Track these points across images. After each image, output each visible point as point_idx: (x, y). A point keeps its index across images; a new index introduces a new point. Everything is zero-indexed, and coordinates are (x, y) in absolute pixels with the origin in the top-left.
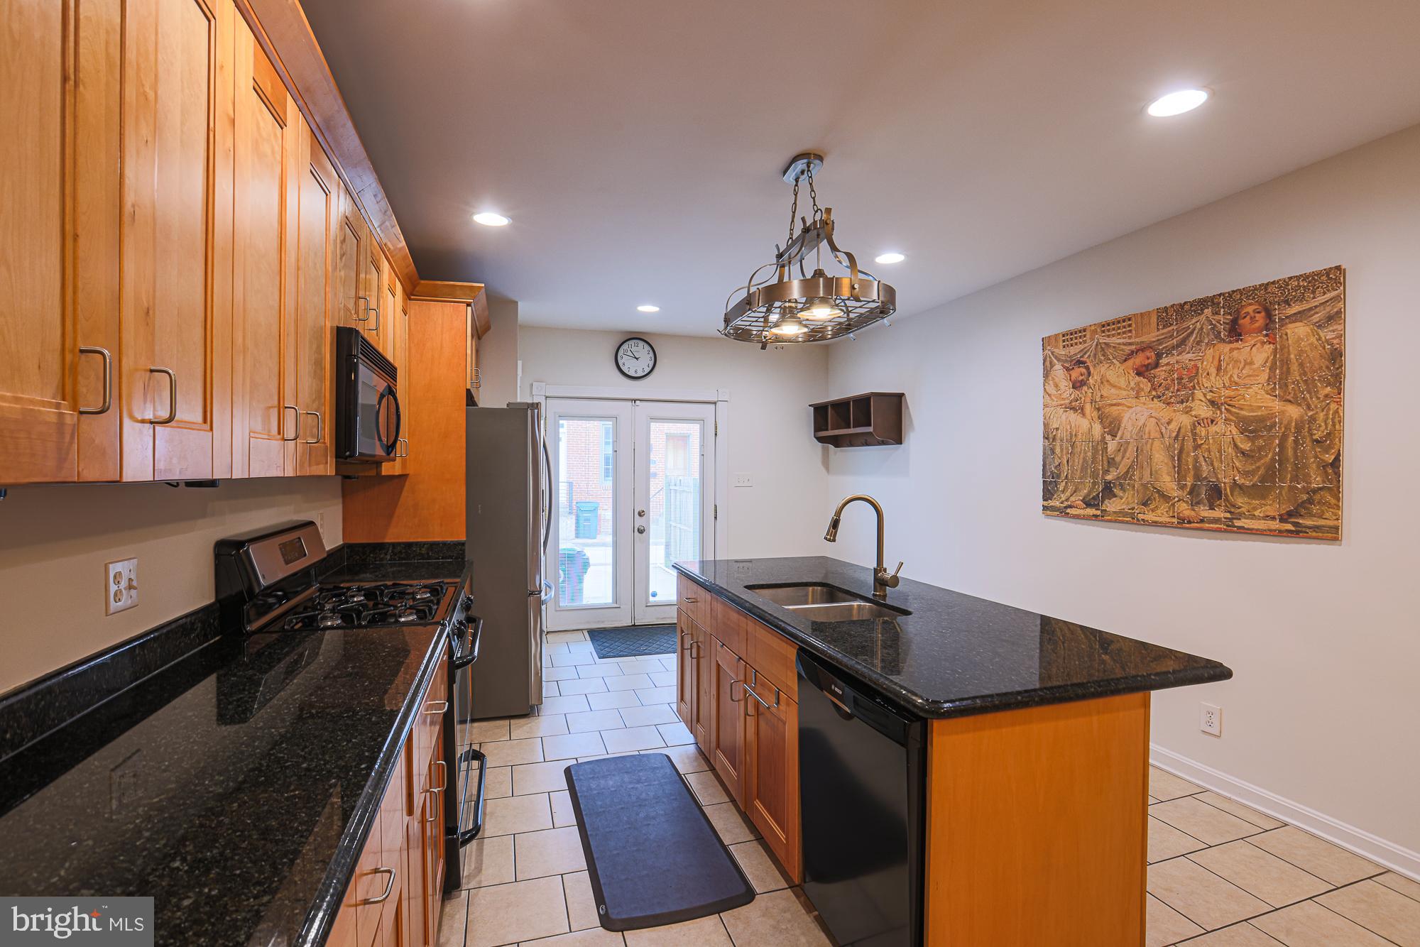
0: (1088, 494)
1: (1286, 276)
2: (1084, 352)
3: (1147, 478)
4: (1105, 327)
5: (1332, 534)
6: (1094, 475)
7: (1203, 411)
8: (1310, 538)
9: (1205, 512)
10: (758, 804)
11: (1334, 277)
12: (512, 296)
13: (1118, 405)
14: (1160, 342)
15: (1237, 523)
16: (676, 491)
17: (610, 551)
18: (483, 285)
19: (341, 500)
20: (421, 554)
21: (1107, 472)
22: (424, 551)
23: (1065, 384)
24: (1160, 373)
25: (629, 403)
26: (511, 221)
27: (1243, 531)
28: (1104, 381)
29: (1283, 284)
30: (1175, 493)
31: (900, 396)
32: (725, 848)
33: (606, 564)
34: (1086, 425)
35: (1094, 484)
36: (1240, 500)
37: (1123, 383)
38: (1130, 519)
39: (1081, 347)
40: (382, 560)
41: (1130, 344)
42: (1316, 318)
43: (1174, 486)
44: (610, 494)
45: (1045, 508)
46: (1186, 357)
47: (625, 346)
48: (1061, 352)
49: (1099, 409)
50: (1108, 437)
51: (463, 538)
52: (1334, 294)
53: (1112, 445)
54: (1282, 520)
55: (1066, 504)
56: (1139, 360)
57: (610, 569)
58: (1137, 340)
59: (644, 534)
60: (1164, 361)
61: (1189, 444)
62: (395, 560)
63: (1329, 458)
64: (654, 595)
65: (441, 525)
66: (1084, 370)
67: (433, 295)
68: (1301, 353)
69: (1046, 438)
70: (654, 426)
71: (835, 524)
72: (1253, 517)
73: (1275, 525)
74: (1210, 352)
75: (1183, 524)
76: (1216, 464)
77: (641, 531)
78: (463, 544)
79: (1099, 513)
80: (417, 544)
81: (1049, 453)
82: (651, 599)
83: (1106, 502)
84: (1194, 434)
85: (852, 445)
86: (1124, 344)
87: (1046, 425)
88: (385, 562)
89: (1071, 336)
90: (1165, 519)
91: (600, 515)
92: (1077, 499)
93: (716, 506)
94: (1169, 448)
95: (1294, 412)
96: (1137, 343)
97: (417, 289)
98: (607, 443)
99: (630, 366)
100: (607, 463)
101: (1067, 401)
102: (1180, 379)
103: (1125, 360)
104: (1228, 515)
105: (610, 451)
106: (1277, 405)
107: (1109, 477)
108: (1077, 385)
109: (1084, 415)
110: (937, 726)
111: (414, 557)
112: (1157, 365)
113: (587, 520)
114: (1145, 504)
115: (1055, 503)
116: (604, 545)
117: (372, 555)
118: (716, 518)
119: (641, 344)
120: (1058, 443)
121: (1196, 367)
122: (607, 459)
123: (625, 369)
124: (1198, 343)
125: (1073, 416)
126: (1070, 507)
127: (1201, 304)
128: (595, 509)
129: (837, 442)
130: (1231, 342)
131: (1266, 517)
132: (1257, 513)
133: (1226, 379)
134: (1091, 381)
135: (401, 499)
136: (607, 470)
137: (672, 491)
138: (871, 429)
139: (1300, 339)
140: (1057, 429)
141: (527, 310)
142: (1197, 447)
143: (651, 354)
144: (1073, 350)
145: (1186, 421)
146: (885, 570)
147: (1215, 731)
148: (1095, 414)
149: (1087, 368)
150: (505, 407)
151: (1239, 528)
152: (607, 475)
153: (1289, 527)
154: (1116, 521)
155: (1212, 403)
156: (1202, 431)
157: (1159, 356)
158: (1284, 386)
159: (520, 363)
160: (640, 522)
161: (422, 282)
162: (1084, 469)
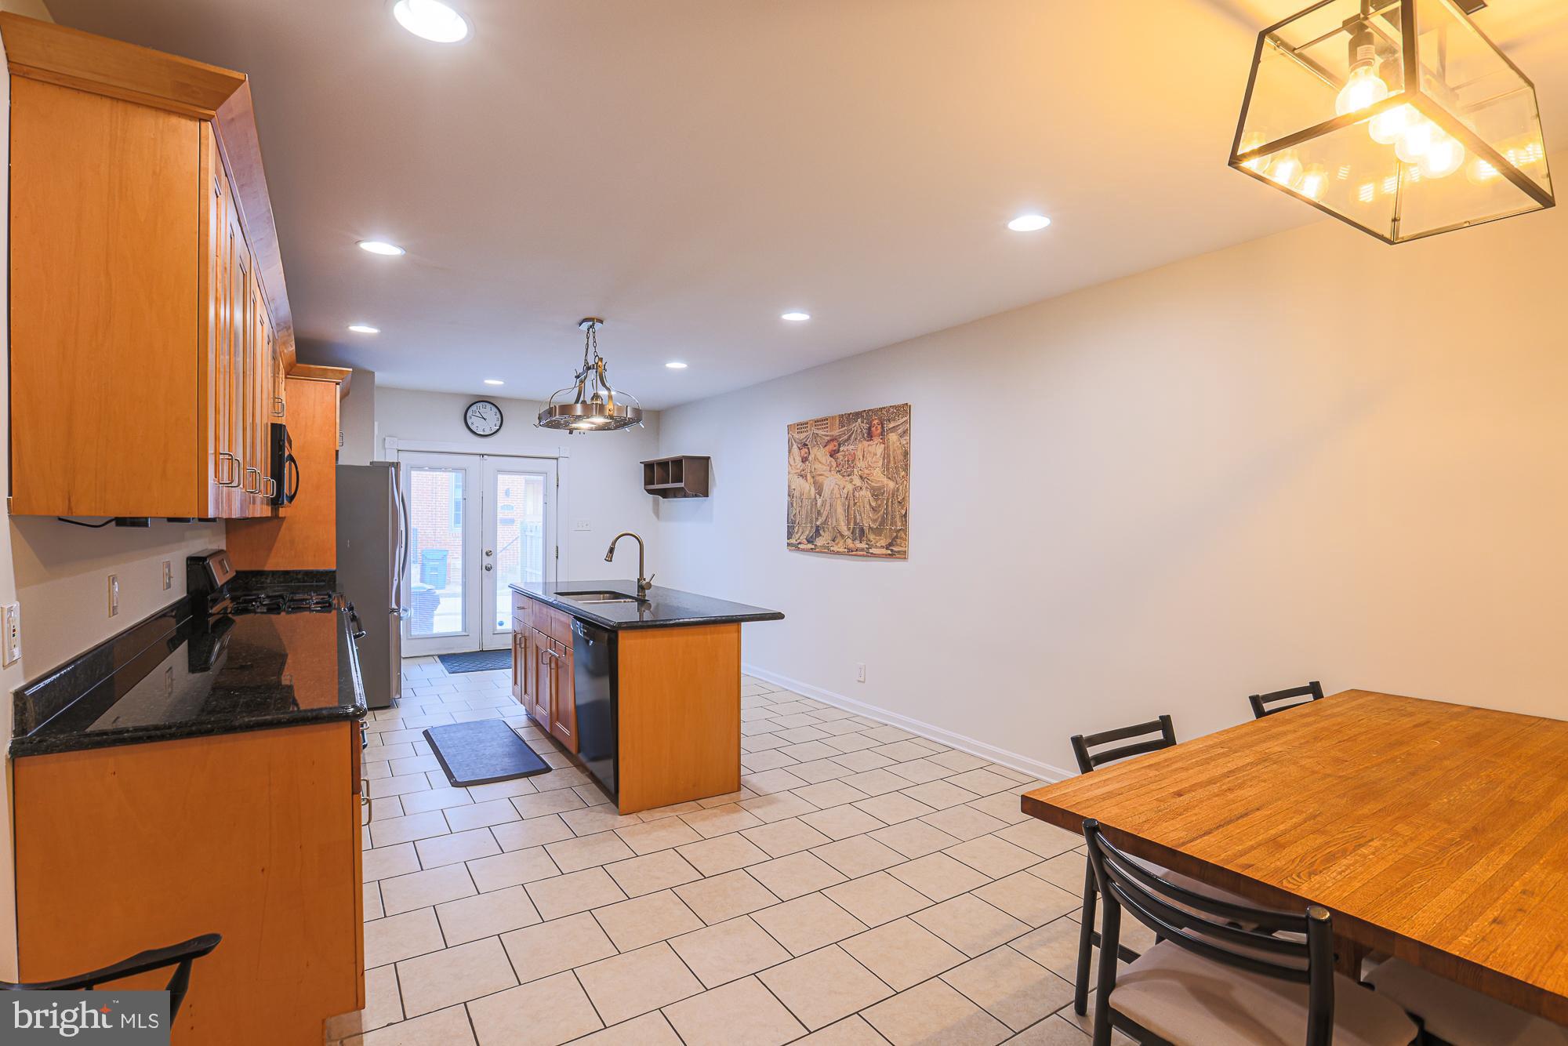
0: (808, 535)
1: (889, 405)
2: (807, 437)
3: (834, 524)
4: (818, 422)
5: (903, 555)
6: (811, 522)
7: (857, 482)
8: (896, 558)
9: (859, 545)
10: (559, 725)
11: (904, 410)
12: (371, 369)
13: (821, 475)
14: (840, 436)
15: (871, 551)
16: (532, 537)
17: (459, 601)
18: (351, 370)
19: (225, 536)
20: (297, 579)
21: (817, 519)
22: (300, 576)
23: (798, 459)
24: (840, 455)
25: (478, 457)
26: (380, 331)
27: (874, 555)
28: (816, 459)
29: (888, 409)
30: (846, 533)
31: (706, 460)
32: (538, 756)
33: (456, 614)
34: (806, 487)
35: (812, 527)
36: (872, 537)
37: (824, 462)
38: (827, 551)
39: (805, 434)
40: (263, 583)
41: (827, 436)
42: (900, 431)
43: (845, 528)
44: (459, 541)
45: (788, 544)
46: (851, 447)
47: (474, 408)
48: (796, 436)
49: (813, 477)
50: (818, 496)
51: (334, 568)
52: (904, 419)
53: (819, 502)
54: (887, 549)
55: (798, 541)
56: (831, 447)
57: (460, 617)
58: (830, 434)
59: (491, 571)
60: (841, 449)
61: (852, 503)
62: (274, 583)
63: (903, 512)
64: (501, 624)
65: (315, 556)
66: (807, 450)
67: (308, 375)
68: (894, 450)
69: (789, 495)
70: (500, 477)
71: (611, 550)
72: (876, 547)
73: (884, 551)
74: (860, 445)
75: (850, 552)
76: (863, 516)
77: (488, 569)
78: (334, 572)
79: (813, 547)
80: (293, 571)
81: (791, 505)
82: (499, 627)
83: (817, 539)
84: (854, 496)
85: (675, 497)
86: (825, 435)
87: (789, 486)
88: (265, 585)
89: (802, 426)
90: (841, 550)
91: (449, 564)
92: (803, 539)
93: (557, 547)
94: (844, 505)
95: (891, 485)
96: (830, 436)
97: (293, 370)
98: (456, 487)
99: (476, 423)
100: (457, 509)
101: (799, 471)
102: (848, 461)
103: (826, 446)
104: (867, 546)
105: (460, 497)
106: (885, 480)
107: (818, 523)
108: (804, 460)
109: (806, 480)
110: (621, 635)
111: (291, 581)
112: (838, 451)
113: (435, 569)
114: (834, 541)
115: (793, 541)
116: (454, 595)
117: (254, 579)
118: (557, 557)
119: (489, 406)
120: (795, 499)
121: (854, 453)
122: (457, 504)
123: (473, 428)
124: (856, 439)
125: (801, 481)
126: (800, 543)
127: (858, 415)
128: (444, 558)
129: (664, 494)
130: (868, 441)
131: (882, 547)
132: (878, 544)
133: (866, 462)
134: (810, 458)
135: (280, 536)
136: (457, 516)
137: (529, 538)
138: (682, 485)
139: (894, 443)
140: (794, 489)
141: (380, 378)
142: (855, 504)
143: (498, 415)
144: (803, 436)
145: (850, 487)
146: (644, 580)
147: (862, 679)
148: (812, 480)
149: (808, 449)
150: (368, 464)
151: (872, 553)
152: (457, 522)
153: (889, 552)
154: (821, 552)
155: (861, 477)
156: (857, 494)
157: (839, 445)
158: (888, 469)
159: (376, 423)
160: (487, 561)
161: (299, 365)
162: (807, 518)
